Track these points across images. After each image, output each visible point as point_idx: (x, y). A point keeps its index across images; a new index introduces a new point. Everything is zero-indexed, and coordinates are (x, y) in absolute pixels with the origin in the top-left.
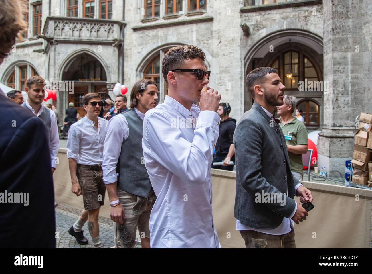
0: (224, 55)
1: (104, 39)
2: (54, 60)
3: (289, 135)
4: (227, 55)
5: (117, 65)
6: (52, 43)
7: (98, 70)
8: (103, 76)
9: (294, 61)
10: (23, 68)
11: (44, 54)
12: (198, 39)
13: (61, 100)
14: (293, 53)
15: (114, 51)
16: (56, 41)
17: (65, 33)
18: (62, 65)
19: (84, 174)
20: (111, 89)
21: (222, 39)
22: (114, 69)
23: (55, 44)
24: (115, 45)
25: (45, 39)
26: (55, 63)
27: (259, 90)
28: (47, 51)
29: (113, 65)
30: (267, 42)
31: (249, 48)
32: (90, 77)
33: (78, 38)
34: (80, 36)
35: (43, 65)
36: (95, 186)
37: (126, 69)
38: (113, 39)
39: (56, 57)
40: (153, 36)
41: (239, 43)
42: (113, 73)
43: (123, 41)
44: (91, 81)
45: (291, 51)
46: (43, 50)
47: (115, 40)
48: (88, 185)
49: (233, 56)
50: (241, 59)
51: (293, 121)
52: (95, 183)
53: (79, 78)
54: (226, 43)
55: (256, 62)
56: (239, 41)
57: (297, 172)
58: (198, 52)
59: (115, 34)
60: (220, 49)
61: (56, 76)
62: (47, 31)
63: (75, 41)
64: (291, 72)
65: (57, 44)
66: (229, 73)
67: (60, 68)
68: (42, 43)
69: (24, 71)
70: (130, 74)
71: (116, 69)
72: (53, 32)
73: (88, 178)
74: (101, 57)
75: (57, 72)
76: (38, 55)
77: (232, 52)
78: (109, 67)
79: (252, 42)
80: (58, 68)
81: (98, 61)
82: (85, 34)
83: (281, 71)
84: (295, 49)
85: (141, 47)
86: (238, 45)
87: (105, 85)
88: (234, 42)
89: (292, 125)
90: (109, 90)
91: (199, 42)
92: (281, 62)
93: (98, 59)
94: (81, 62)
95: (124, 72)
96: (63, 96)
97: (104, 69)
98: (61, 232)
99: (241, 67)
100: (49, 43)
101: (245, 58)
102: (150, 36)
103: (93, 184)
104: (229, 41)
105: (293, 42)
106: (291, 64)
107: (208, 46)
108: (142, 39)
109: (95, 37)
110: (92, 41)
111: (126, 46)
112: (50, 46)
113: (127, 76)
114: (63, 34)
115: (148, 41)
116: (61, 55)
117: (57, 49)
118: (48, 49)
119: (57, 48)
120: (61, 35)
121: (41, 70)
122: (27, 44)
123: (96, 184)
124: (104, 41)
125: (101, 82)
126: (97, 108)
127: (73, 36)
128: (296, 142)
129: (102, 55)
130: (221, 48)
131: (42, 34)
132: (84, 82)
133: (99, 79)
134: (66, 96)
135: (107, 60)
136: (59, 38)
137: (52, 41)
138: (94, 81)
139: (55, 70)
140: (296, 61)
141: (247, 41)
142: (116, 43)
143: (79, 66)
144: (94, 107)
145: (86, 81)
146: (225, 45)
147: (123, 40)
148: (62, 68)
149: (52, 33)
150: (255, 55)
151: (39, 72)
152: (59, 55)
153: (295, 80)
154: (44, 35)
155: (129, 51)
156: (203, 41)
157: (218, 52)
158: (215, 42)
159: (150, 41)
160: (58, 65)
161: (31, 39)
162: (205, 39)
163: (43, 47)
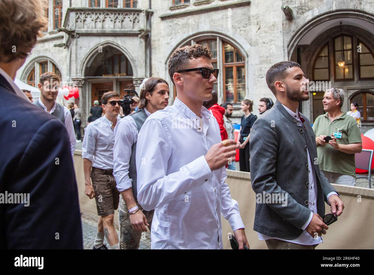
0: (264, 43)
1: (129, 30)
2: (76, 55)
3: (338, 132)
4: (267, 43)
5: (144, 58)
6: (73, 37)
7: (123, 64)
8: (129, 71)
9: (346, 47)
10: (43, 64)
11: (65, 48)
12: (234, 26)
13: (84, 97)
14: (345, 37)
15: (141, 42)
16: (77, 34)
17: (87, 25)
18: (84, 60)
19: (97, 179)
20: (138, 85)
21: (261, 25)
22: (140, 62)
23: (76, 37)
24: (142, 36)
25: (66, 33)
26: (76, 57)
27: (280, 86)
28: (68, 45)
29: (139, 58)
30: (313, 26)
31: (293, 34)
32: (115, 73)
33: (100, 30)
34: (103, 28)
35: (64, 61)
36: (109, 192)
37: (153, 62)
38: (139, 29)
39: (78, 52)
40: (183, 25)
41: (280, 28)
42: (140, 67)
43: (150, 32)
44: (116, 77)
45: (343, 35)
46: (64, 45)
47: (141, 31)
48: (101, 190)
49: (275, 44)
50: (283, 47)
51: (342, 116)
52: (109, 188)
53: (103, 74)
54: (266, 29)
55: (302, 49)
56: (281, 26)
57: (350, 175)
58: (202, 50)
59: (142, 24)
60: (259, 37)
61: (78, 72)
62: (68, 24)
63: (97, 33)
64: (344, 60)
65: (78, 37)
66: (271, 63)
67: (83, 63)
68: (63, 37)
69: (45, 67)
70: (158, 68)
71: (143, 62)
72: (75, 25)
73: (102, 183)
74: (127, 50)
75: (79, 68)
76: (59, 50)
77: (273, 39)
78: (136, 60)
79: (296, 26)
80: (80, 63)
81: (123, 54)
82: (109, 25)
83: (332, 58)
84: (347, 33)
85: (170, 37)
86: (280, 31)
87: (131, 81)
88: (276, 28)
89: (341, 121)
90: (135, 85)
91: (235, 30)
92: (331, 48)
93: (123, 52)
94: (105, 56)
95: (152, 65)
96: (86, 94)
97: (129, 62)
98: (87, 244)
99: (284, 57)
100: (71, 36)
101: (288, 46)
102: (179, 25)
103: (106, 190)
104: (269, 27)
105: (344, 25)
106: (343, 50)
107: (245, 34)
108: (171, 28)
109: (119, 28)
110: (116, 32)
111: (154, 36)
112: (72, 39)
113: (156, 70)
114: (85, 27)
115: (178, 30)
116: (84, 49)
117: (79, 43)
118: (69, 43)
119: (79, 41)
120: (82, 28)
121: (62, 66)
122: (47, 38)
123: (110, 190)
124: (129, 32)
125: (127, 77)
126: (116, 107)
127: (95, 28)
128: (347, 140)
129: (127, 48)
130: (261, 35)
131: (62, 27)
132: (108, 78)
133: (125, 74)
134: (89, 94)
135: (132, 53)
136: (81, 31)
137: (73, 34)
138: (119, 77)
139: (77, 66)
140: (349, 46)
141: (290, 26)
142: (143, 34)
143: (102, 61)
144: (113, 106)
145: (111, 77)
146: (265, 31)
147: (150, 30)
148: (84, 63)
149: (73, 25)
150: (299, 42)
151: (60, 68)
152: (81, 49)
153: (349, 68)
154: (65, 27)
155: (157, 42)
156: (239, 28)
157: (257, 40)
158: (254, 28)
159: (180, 31)
160: (80, 60)
161: (51, 33)
162: (242, 26)
163: (64, 41)
